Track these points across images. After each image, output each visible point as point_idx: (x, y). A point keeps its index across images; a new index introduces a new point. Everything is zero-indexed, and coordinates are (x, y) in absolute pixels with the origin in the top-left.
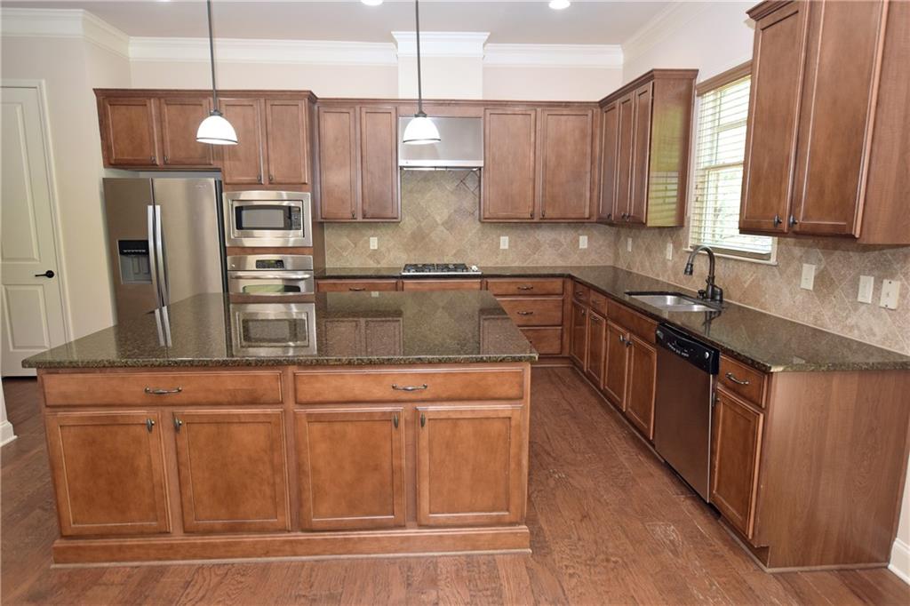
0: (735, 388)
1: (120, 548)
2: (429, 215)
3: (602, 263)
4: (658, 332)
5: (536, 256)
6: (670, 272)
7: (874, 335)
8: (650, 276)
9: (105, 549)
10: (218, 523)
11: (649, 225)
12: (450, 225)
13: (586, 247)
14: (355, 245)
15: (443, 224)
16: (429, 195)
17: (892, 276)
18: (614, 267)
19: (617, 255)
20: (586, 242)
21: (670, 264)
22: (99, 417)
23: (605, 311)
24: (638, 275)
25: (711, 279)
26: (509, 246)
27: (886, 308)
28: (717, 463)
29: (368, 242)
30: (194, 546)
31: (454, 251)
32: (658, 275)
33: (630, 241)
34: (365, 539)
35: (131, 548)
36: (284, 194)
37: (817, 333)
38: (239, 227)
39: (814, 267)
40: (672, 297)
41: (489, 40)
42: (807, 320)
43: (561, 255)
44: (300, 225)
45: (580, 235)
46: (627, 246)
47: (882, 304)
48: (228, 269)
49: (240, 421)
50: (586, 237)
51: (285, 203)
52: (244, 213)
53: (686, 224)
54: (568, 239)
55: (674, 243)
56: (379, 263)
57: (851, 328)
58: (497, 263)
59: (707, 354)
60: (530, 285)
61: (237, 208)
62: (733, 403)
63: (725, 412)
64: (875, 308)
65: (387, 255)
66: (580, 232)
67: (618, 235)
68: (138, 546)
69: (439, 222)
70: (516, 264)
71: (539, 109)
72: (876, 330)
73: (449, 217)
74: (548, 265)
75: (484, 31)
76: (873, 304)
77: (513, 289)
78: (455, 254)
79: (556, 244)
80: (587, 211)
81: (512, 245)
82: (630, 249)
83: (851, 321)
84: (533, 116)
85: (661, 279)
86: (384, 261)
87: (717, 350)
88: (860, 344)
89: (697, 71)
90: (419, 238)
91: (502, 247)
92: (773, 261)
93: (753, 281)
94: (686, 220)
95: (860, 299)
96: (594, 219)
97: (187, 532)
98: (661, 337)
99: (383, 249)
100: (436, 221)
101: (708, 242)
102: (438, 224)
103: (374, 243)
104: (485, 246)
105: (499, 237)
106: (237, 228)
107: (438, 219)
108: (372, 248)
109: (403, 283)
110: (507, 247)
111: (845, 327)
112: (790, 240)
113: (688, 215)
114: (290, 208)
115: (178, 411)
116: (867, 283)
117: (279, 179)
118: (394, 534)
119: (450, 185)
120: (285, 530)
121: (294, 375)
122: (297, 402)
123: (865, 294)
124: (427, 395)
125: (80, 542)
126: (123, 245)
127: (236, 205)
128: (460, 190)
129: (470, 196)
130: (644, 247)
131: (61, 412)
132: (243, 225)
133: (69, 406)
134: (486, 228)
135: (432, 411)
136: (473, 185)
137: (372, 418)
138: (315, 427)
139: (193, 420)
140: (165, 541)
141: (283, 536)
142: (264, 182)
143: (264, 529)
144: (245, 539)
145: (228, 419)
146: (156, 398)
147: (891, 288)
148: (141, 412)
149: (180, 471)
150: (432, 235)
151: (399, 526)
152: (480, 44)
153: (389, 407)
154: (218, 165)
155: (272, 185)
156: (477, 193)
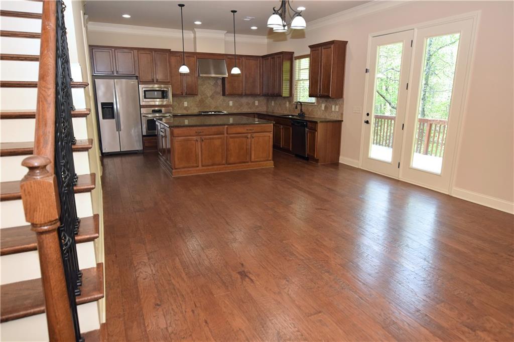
0: (311, 129)
1: (188, 171)
2: (205, 93)
3: (262, 110)
5: (242, 108)
6: (288, 110)
7: (335, 117)
8: (281, 112)
9: (184, 171)
10: (210, 164)
11: (283, 96)
12: (212, 97)
13: (257, 105)
14: (179, 104)
15: (210, 97)
17: (337, 105)
18: (267, 112)
20: (257, 103)
21: (288, 108)
22: (185, 139)
24: (276, 113)
25: (301, 110)
28: (308, 147)
30: (204, 169)
33: (273, 102)
35: (190, 171)
36: (163, 86)
39: (324, 104)
41: (227, 33)
42: (323, 117)
43: (250, 108)
44: (167, 97)
46: (272, 104)
47: (336, 111)
48: (141, 113)
49: (215, 139)
50: (257, 101)
51: (162, 89)
52: (146, 92)
54: (252, 102)
55: (289, 101)
56: (188, 111)
57: (331, 117)
58: (229, 111)
59: (305, 123)
61: (144, 91)
62: (311, 132)
65: (190, 108)
66: (256, 99)
67: (268, 100)
70: (235, 111)
71: (243, 58)
73: (212, 94)
75: (225, 30)
79: (248, 104)
80: (259, 91)
81: (234, 104)
82: (273, 104)
83: (331, 115)
84: (241, 60)
86: (190, 111)
90: (202, 102)
91: (230, 105)
92: (316, 104)
96: (261, 95)
97: (203, 166)
98: (293, 123)
99: (189, 106)
101: (301, 101)
102: (208, 97)
103: (186, 104)
104: (225, 104)
105: (229, 101)
106: (145, 98)
107: (209, 95)
108: (185, 106)
110: (232, 105)
112: (319, 99)
113: (293, 93)
114: (163, 91)
115: (202, 137)
116: (333, 107)
117: (160, 81)
118: (247, 164)
119: (212, 83)
120: (224, 164)
121: (227, 128)
122: (227, 134)
123: (333, 109)
124: (253, 131)
125: (179, 170)
126: (103, 104)
127: (144, 89)
128: (216, 85)
129: (219, 87)
130: (278, 104)
131: (177, 138)
132: (147, 97)
133: (178, 137)
134: (225, 98)
135: (254, 135)
136: (220, 82)
137: (242, 137)
138: (231, 139)
139: (205, 139)
140: (198, 168)
141: (223, 166)
142: (155, 81)
143: (219, 165)
144: (216, 167)
145: (213, 139)
146: (198, 134)
147: (337, 107)
148: (194, 137)
149: (202, 151)
150: (206, 101)
151: (248, 162)
152: (223, 35)
153: (246, 134)
154: (137, 75)
155: (158, 82)
156: (221, 86)
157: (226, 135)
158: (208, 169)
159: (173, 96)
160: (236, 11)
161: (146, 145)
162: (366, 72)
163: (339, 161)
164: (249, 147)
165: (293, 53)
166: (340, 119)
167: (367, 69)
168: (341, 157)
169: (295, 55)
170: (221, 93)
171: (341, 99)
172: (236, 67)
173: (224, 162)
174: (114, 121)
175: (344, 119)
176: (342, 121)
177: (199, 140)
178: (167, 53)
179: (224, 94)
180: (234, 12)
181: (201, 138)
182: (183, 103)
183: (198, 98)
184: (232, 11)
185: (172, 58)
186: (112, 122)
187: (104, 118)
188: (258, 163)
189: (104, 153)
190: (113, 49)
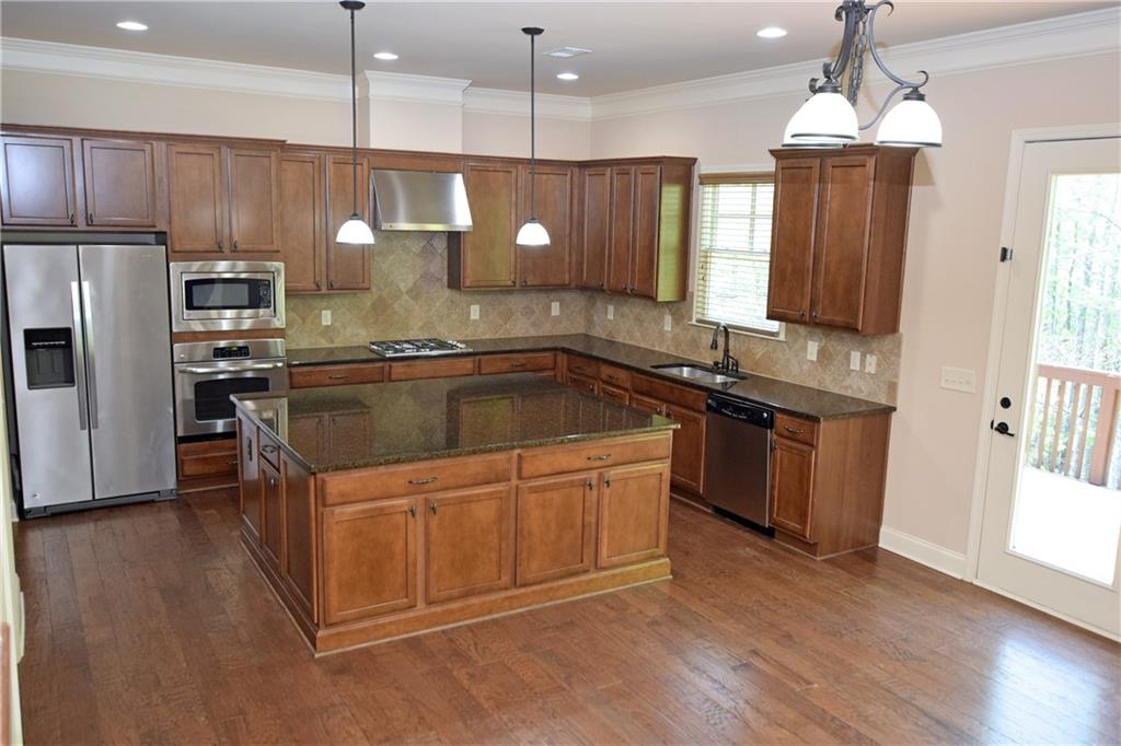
0: (792, 437)
1: (376, 627)
2: (392, 281)
3: (573, 332)
4: (710, 401)
5: (508, 326)
6: (669, 343)
7: (862, 392)
8: (642, 345)
9: (362, 630)
10: (455, 592)
11: (659, 300)
12: (415, 293)
13: (558, 314)
14: (303, 319)
15: (407, 293)
16: (392, 257)
17: (872, 353)
18: (586, 336)
19: (590, 322)
20: (558, 308)
21: (669, 335)
22: (369, 510)
23: (628, 385)
24: (624, 345)
25: (726, 351)
26: (481, 316)
27: (869, 373)
28: (776, 494)
29: (319, 316)
30: (434, 614)
31: (420, 324)
32: (653, 345)
33: (611, 308)
34: (562, 586)
35: (383, 626)
37: (821, 393)
38: (190, 306)
39: (817, 344)
40: (689, 368)
42: (814, 384)
43: (534, 325)
44: (270, 302)
45: (552, 301)
46: (606, 313)
47: (867, 371)
48: (175, 360)
49: (478, 499)
50: (558, 304)
51: (253, 276)
52: (196, 288)
53: (688, 298)
54: (540, 307)
55: (673, 315)
56: (333, 342)
57: (846, 388)
58: (467, 336)
59: (765, 415)
60: (523, 361)
61: (186, 282)
62: (790, 447)
63: (781, 454)
64: (862, 373)
65: (342, 331)
66: (552, 297)
68: (390, 623)
69: (404, 290)
70: (487, 337)
71: (520, 167)
72: (863, 388)
73: (415, 283)
74: (520, 335)
75: (465, 78)
76: (861, 371)
77: (506, 366)
78: (422, 328)
79: (528, 312)
80: (567, 276)
81: (483, 314)
82: (610, 317)
83: (846, 383)
84: (514, 174)
85: (657, 349)
86: (339, 339)
87: (772, 410)
88: (853, 399)
89: (696, 159)
90: (381, 309)
91: (472, 317)
92: (782, 337)
93: (765, 354)
94: (688, 294)
95: (852, 367)
96: (573, 285)
97: (429, 603)
98: (714, 405)
99: (338, 325)
100: (400, 290)
102: (402, 293)
103: (327, 318)
104: (454, 317)
105: (469, 306)
106: (187, 308)
107: (403, 286)
108: (324, 323)
109: (390, 366)
110: (477, 317)
111: (842, 387)
113: (690, 290)
114: (256, 281)
115: (429, 496)
116: (856, 356)
117: (244, 247)
118: (583, 578)
119: (416, 246)
120: (506, 589)
121: (519, 456)
122: (520, 477)
123: (855, 364)
124: (609, 462)
125: (341, 629)
126: (31, 336)
127: (186, 278)
128: (427, 252)
129: (438, 259)
130: (631, 316)
131: (338, 510)
132: (195, 304)
133: (344, 503)
134: (455, 295)
135: (612, 473)
136: (441, 246)
137: (572, 484)
138: (533, 497)
139: (444, 503)
140: (411, 614)
141: (503, 594)
142: (226, 250)
143: (489, 591)
144: (475, 600)
145: (468, 500)
146: (415, 487)
147: (872, 360)
148: (403, 501)
149: (428, 551)
150: (396, 305)
151: (586, 571)
152: (460, 92)
153: (582, 476)
154: (162, 227)
155: (235, 253)
156: (445, 255)
157: (515, 481)
158: (451, 612)
159: (289, 294)
160: (539, 31)
161: (189, 469)
162: (1003, 258)
163: (877, 541)
164: (593, 520)
165: (694, 160)
166: (883, 400)
167: (1004, 251)
168: (884, 530)
169: (702, 168)
170: (446, 278)
171: (890, 337)
172: (533, 220)
173: (506, 579)
174: (70, 393)
175: (899, 404)
176: (895, 409)
177: (419, 510)
178: (273, 154)
179: (455, 282)
180: (533, 32)
181: (426, 500)
182: (320, 316)
183: (367, 300)
184: (526, 31)
185: (285, 165)
186: (67, 396)
187: (32, 384)
188: (617, 571)
189: (30, 510)
190: (76, 140)
